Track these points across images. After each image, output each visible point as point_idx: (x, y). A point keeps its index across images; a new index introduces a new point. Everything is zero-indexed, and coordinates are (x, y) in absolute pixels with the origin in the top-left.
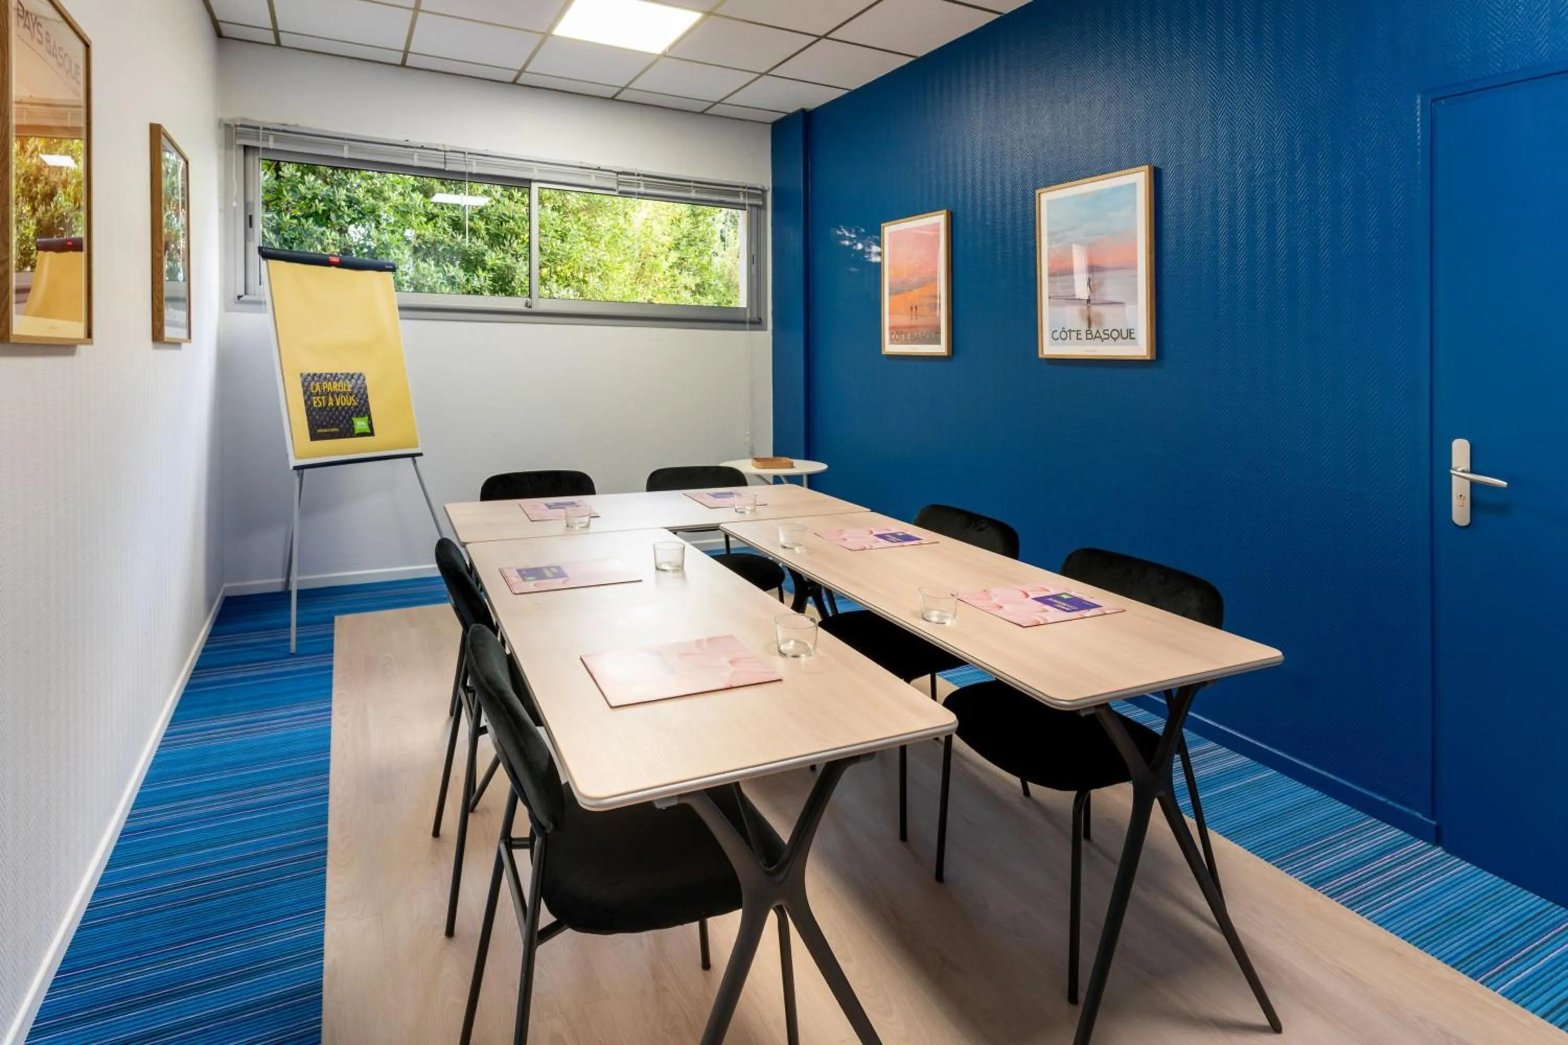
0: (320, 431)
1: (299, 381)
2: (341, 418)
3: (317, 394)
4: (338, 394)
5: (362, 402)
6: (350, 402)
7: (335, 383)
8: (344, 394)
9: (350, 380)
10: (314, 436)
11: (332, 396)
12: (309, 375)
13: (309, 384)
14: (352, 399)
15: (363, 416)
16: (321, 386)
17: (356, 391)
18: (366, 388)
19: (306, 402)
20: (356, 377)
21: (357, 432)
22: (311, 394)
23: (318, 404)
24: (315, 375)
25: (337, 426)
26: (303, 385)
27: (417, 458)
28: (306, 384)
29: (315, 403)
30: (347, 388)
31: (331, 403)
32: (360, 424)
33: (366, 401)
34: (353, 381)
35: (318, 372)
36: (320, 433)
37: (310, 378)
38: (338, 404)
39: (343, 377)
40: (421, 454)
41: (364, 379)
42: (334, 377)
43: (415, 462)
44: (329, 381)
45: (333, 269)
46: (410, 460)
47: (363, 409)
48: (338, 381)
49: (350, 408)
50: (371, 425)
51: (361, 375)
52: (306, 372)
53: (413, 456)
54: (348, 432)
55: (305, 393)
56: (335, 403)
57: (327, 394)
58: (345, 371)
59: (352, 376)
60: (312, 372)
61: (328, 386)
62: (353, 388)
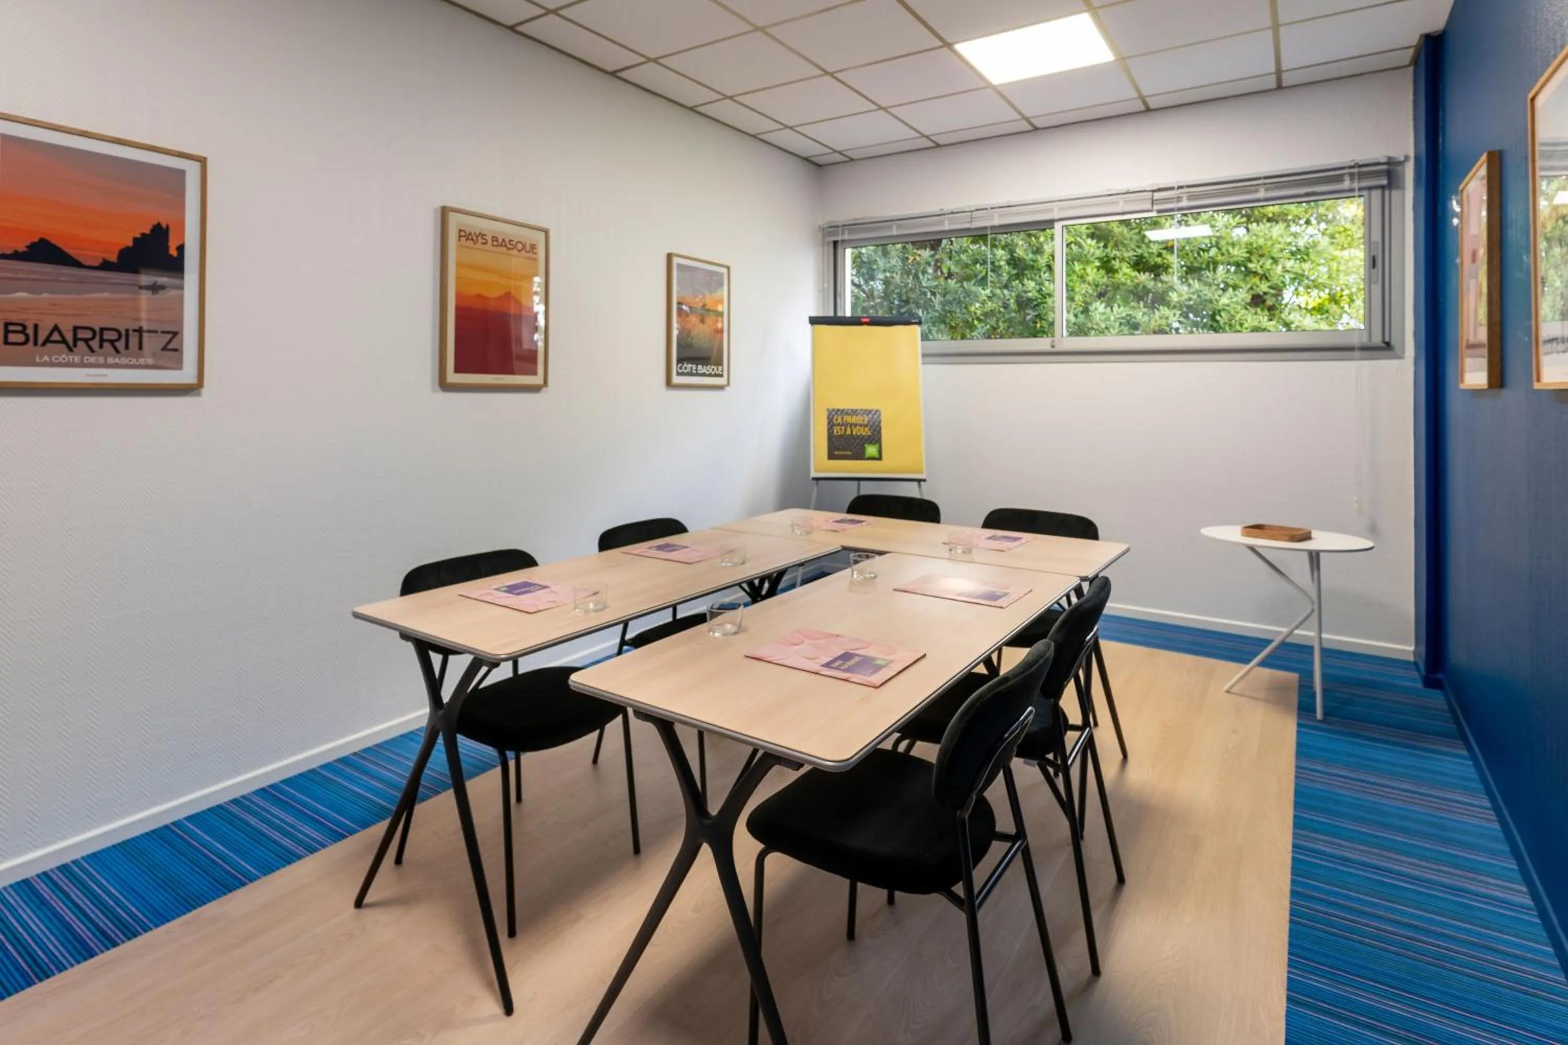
0: (836, 453)
1: (826, 414)
2: (855, 444)
3: (839, 425)
4: (856, 425)
5: (875, 433)
6: (866, 432)
7: (854, 417)
8: (861, 425)
9: (867, 415)
10: (831, 456)
11: (851, 427)
12: (834, 410)
13: (833, 416)
14: (867, 429)
15: (875, 444)
16: (842, 418)
17: (871, 423)
18: (880, 422)
19: (829, 430)
20: (873, 412)
21: (867, 455)
22: (834, 425)
23: (838, 432)
24: (838, 410)
25: (851, 451)
26: (828, 418)
27: (922, 483)
28: (831, 417)
29: (835, 431)
30: (864, 421)
31: (848, 432)
32: (871, 450)
33: (879, 433)
34: (870, 416)
35: (841, 408)
36: (837, 455)
37: (834, 413)
38: (854, 433)
39: (862, 412)
40: (924, 480)
41: (880, 414)
42: (854, 412)
43: (920, 486)
44: (849, 415)
45: (865, 328)
46: (916, 484)
47: (875, 437)
48: (857, 415)
49: (863, 437)
50: (880, 452)
51: (877, 411)
52: (831, 407)
53: (919, 481)
54: (859, 455)
55: (829, 423)
56: (852, 432)
57: (845, 425)
58: (864, 407)
59: (870, 412)
60: (836, 407)
61: (849, 419)
62: (869, 422)
